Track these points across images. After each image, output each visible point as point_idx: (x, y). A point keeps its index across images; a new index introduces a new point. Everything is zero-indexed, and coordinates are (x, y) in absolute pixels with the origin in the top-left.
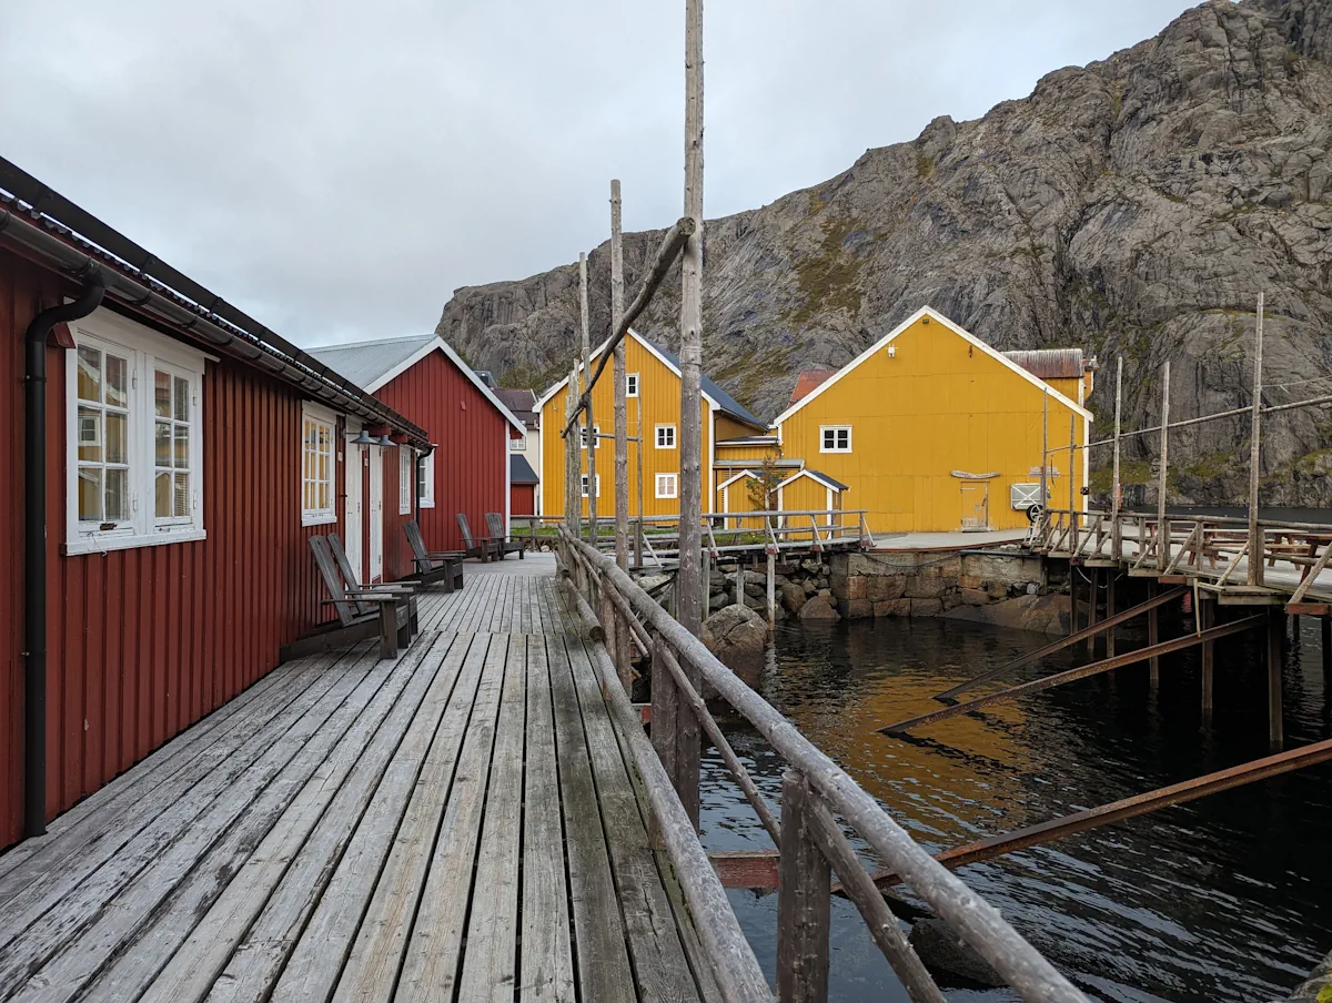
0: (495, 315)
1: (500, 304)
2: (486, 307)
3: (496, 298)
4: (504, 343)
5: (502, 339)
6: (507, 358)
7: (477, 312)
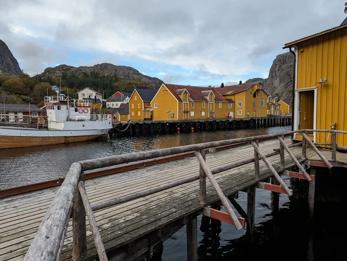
0: (287, 62)
1: (289, 58)
2: (284, 60)
3: (287, 56)
4: (288, 69)
5: (288, 68)
6: (288, 73)
7: (282, 61)
